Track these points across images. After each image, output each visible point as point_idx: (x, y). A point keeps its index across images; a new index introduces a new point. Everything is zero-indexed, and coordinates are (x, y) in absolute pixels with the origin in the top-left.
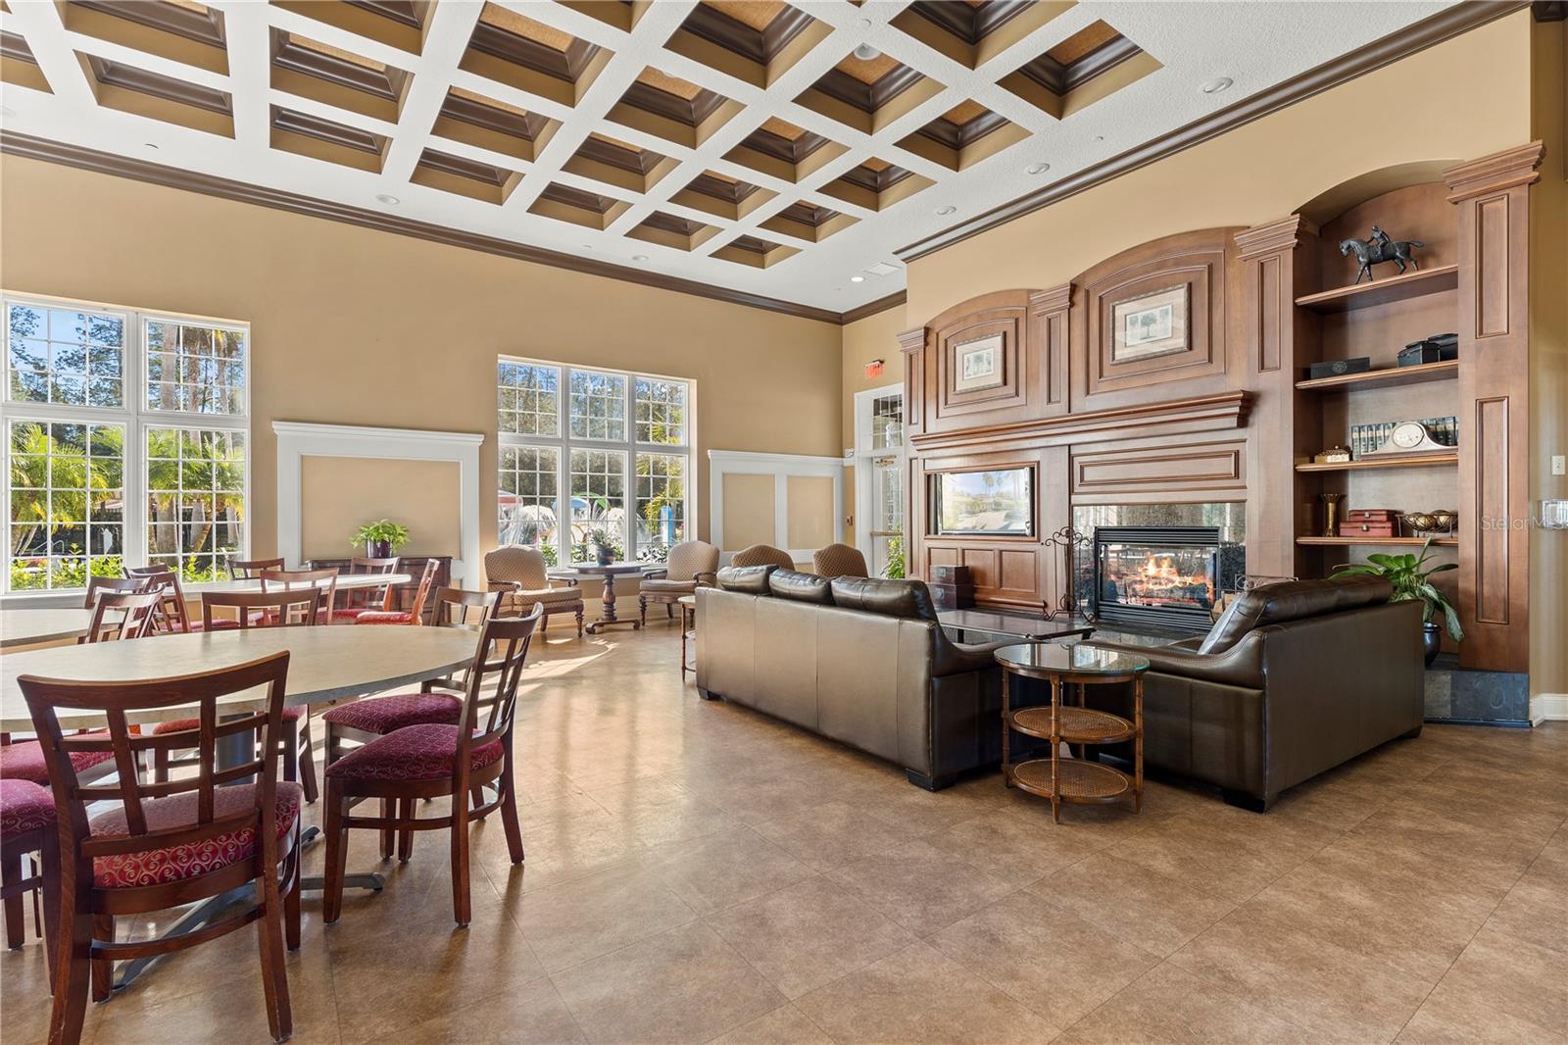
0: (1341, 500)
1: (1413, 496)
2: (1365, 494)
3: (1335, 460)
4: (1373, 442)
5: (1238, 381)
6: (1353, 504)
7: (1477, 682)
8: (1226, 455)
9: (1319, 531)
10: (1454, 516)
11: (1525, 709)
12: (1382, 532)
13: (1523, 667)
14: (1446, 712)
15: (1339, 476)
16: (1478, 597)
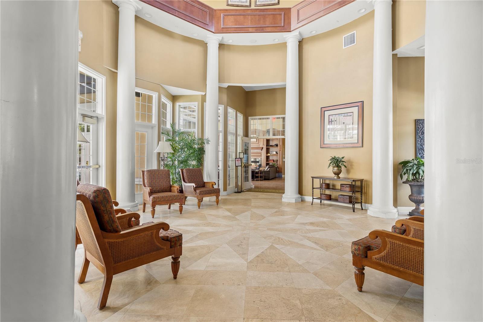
0: (269, 158)
1: (275, 158)
2: (271, 158)
3: (269, 155)
4: (272, 153)
5: (261, 146)
6: (270, 159)
7: (279, 174)
8: (260, 153)
9: (267, 162)
10: (278, 160)
11: (282, 176)
12: (272, 162)
13: (282, 173)
14: (277, 177)
15: (269, 156)
16: (279, 167)
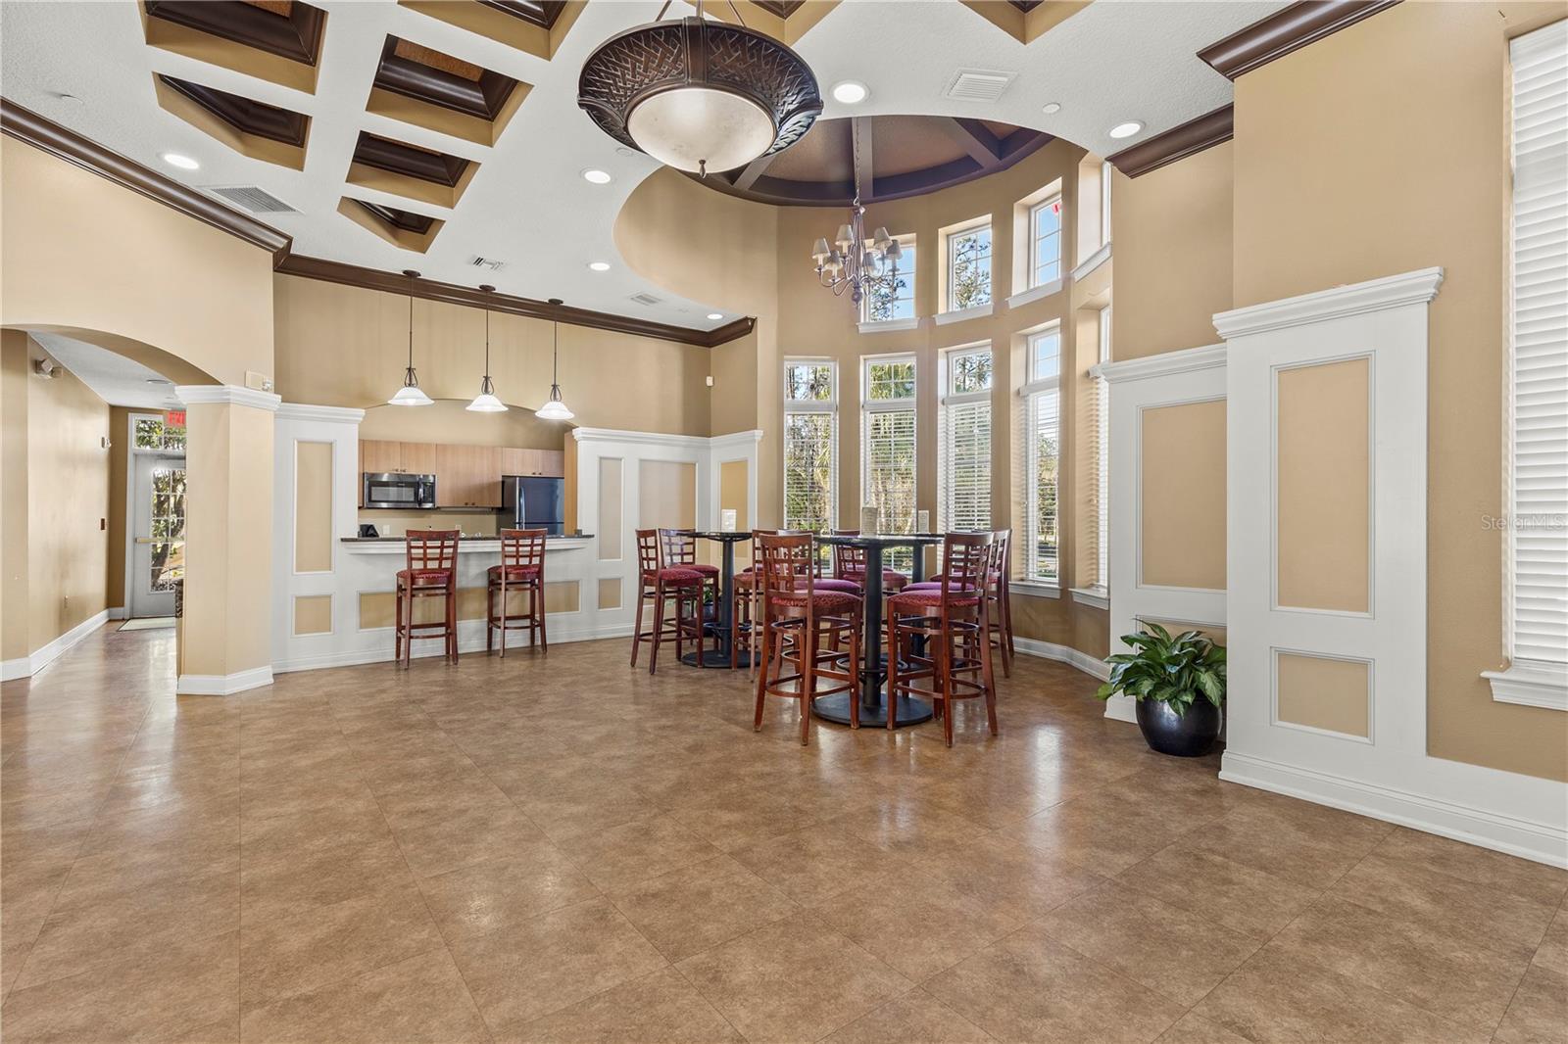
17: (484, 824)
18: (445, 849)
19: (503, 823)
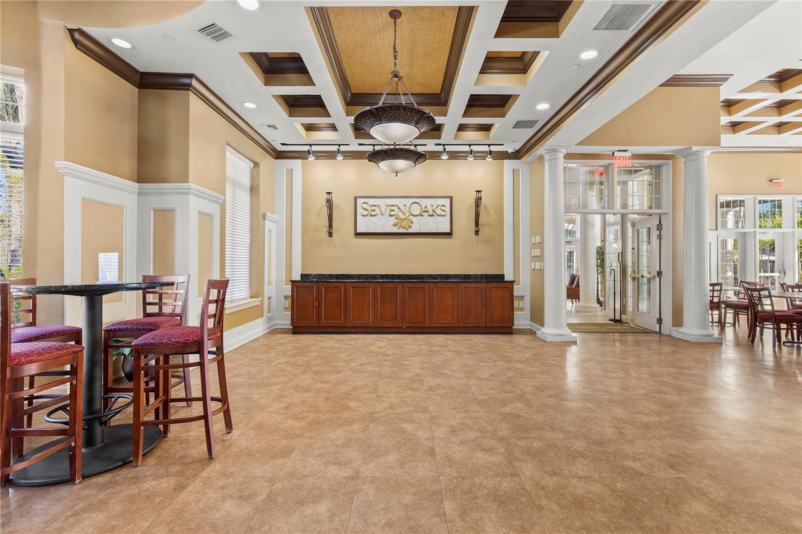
17: (453, 431)
18: (473, 423)
19: (444, 429)
